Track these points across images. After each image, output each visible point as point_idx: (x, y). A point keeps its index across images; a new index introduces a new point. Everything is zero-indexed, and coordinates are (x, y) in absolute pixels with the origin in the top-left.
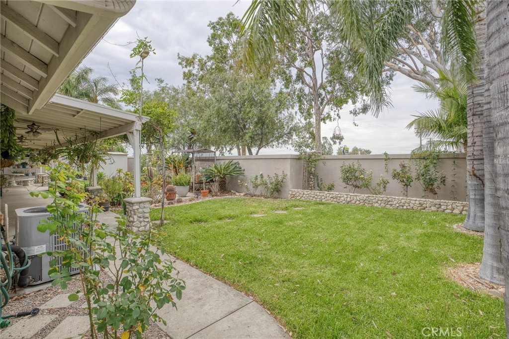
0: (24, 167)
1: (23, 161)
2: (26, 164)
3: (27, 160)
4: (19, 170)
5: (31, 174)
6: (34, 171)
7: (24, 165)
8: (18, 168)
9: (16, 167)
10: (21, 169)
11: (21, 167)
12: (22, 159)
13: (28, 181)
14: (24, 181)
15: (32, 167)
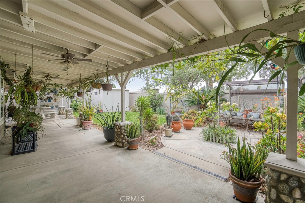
0: (50, 101)
1: (49, 96)
2: (51, 98)
3: (52, 95)
4: (46, 103)
5: (54, 107)
6: (57, 105)
7: (49, 99)
8: (45, 101)
9: (44, 101)
10: (48, 103)
11: (48, 101)
12: (48, 94)
13: (54, 113)
14: (51, 114)
15: (55, 101)
